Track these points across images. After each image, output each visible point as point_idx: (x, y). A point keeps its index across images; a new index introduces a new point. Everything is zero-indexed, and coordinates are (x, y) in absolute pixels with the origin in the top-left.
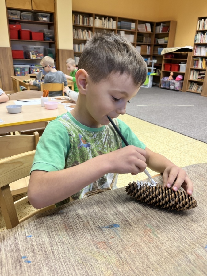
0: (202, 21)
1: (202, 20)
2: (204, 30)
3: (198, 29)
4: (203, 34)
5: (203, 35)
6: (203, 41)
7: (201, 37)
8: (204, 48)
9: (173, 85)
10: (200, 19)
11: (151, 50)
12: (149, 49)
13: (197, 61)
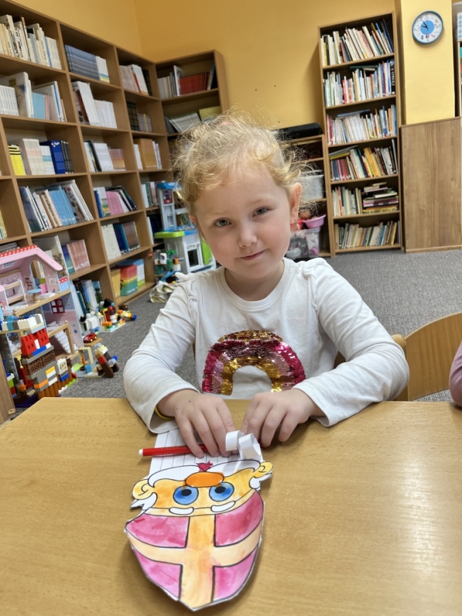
0: (334, 41)
1: (332, 36)
2: (347, 63)
3: (324, 64)
4: (345, 77)
5: (348, 79)
6: (350, 98)
7: (342, 86)
8: (355, 118)
10: (326, 31)
13: (340, 159)
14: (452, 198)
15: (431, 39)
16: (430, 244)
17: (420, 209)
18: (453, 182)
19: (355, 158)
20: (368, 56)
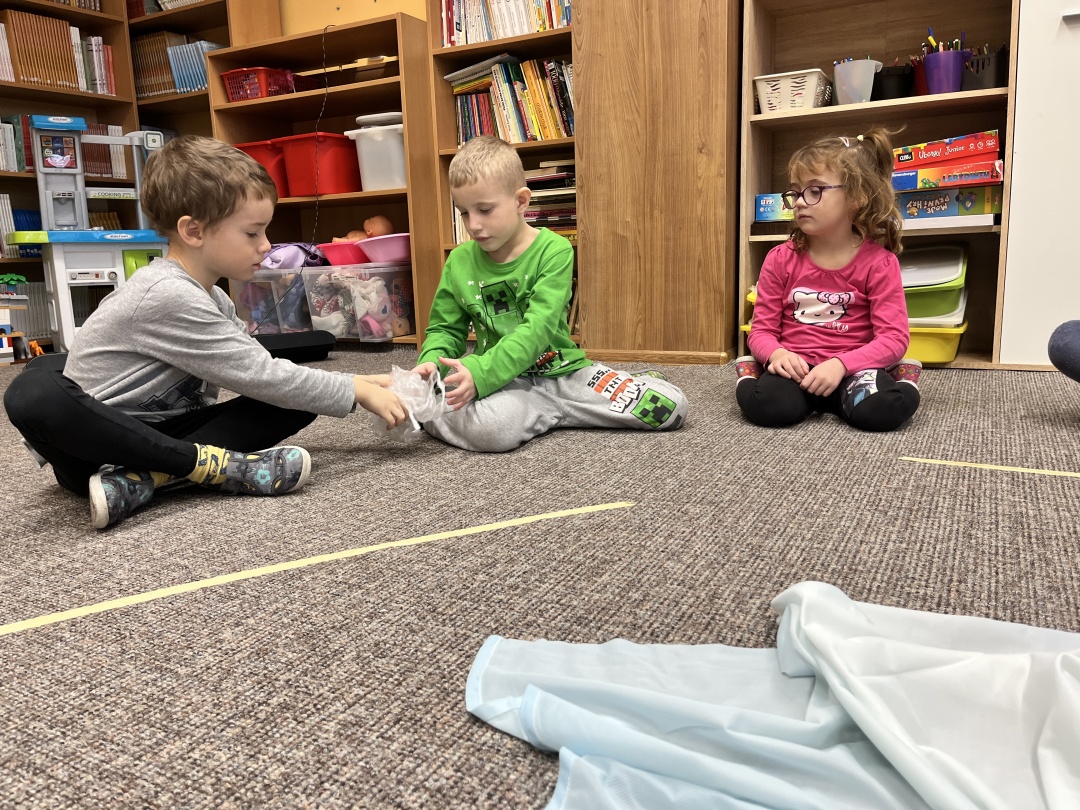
9: (336, 308)
11: (111, 65)
12: (98, 56)
13: (477, 92)
14: (699, 207)
16: (639, 340)
17: (615, 234)
18: (704, 158)
19: (501, 89)
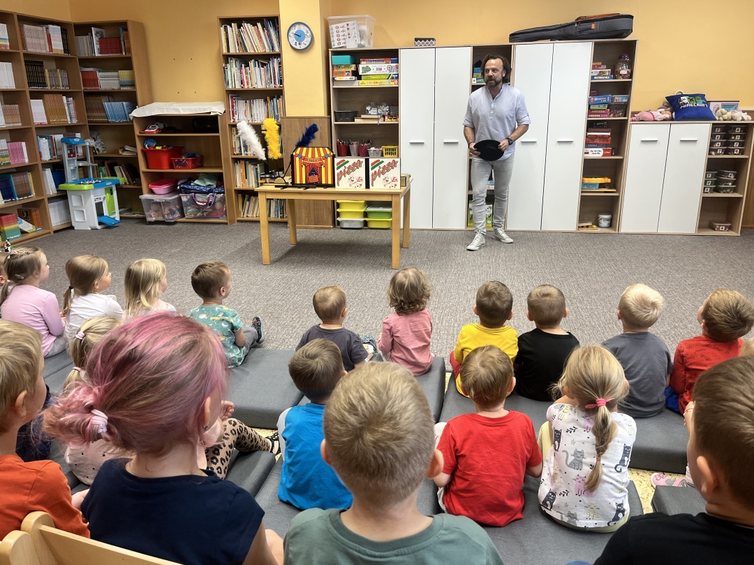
0: (232, 30)
1: (231, 26)
2: (245, 53)
3: (225, 51)
4: (243, 65)
6: (248, 84)
7: (241, 73)
10: (226, 22)
11: (77, 109)
12: (72, 106)
15: (303, 46)
20: (260, 50)
